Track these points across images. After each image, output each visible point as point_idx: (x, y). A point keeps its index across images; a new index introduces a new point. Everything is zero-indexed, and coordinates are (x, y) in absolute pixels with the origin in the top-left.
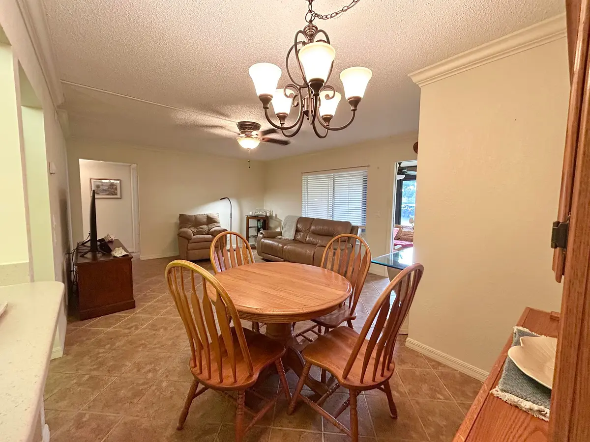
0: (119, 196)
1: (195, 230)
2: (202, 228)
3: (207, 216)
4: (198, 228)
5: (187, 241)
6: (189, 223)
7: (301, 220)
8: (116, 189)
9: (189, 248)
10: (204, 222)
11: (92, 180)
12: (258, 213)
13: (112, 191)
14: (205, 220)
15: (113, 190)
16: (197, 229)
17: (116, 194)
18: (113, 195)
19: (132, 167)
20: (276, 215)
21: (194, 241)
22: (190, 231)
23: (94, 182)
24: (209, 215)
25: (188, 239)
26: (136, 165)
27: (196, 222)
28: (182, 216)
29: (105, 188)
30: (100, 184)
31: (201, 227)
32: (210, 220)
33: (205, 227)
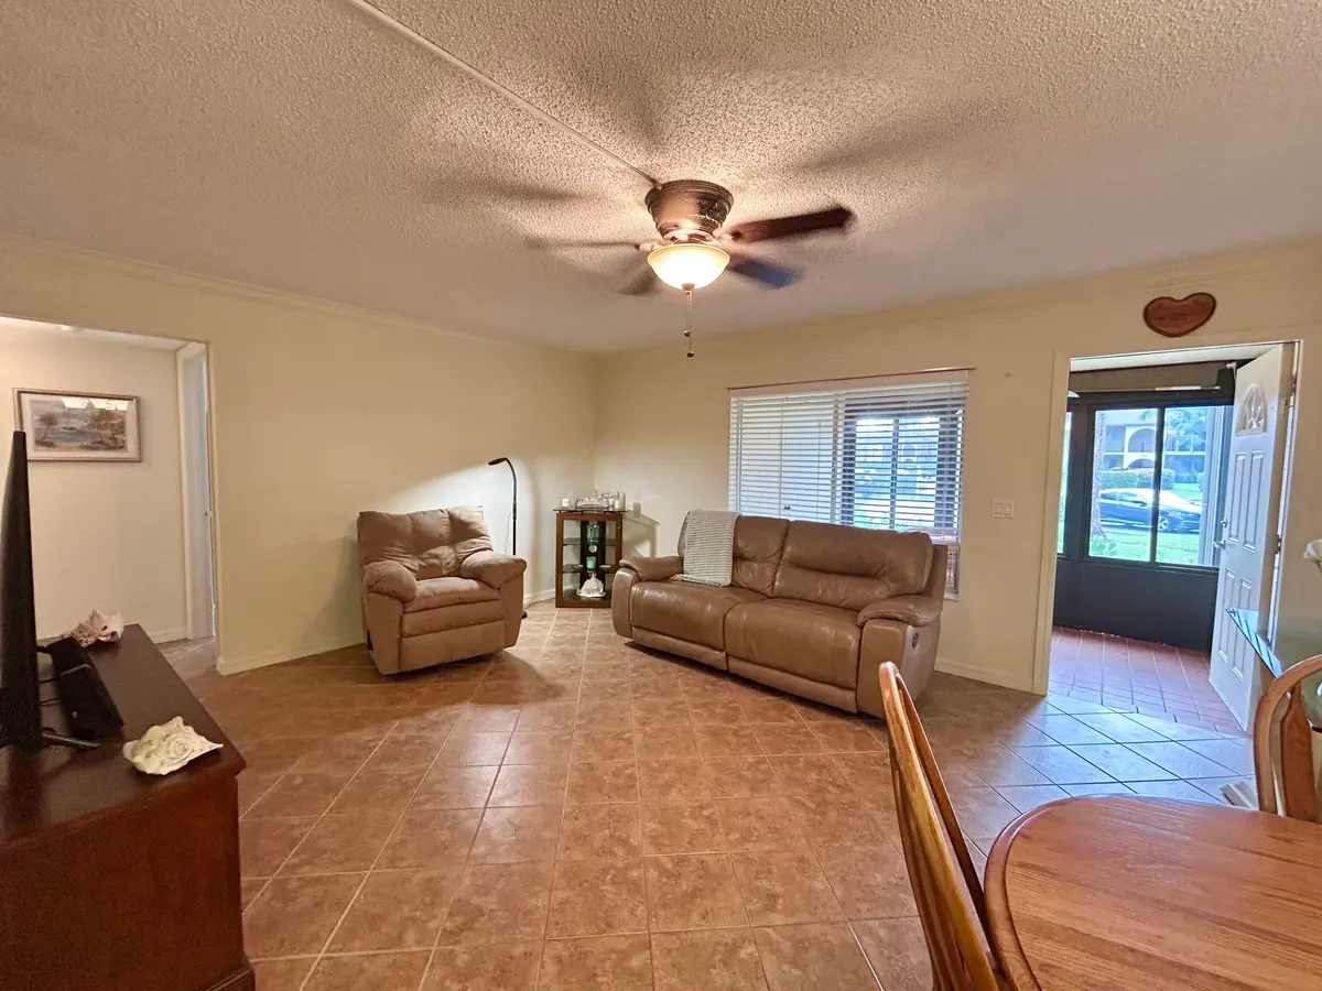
0: (131, 450)
1: (415, 564)
2: (436, 556)
3: (451, 517)
4: (425, 555)
5: (397, 605)
6: (394, 542)
7: (744, 525)
8: (121, 428)
9: (406, 629)
10: (441, 535)
11: (23, 395)
12: (586, 502)
13: (103, 435)
14: (444, 529)
15: (108, 432)
16: (422, 559)
17: (122, 447)
18: (109, 448)
19: (182, 354)
20: (637, 507)
21: (423, 604)
22: (400, 567)
23: (33, 402)
24: (457, 513)
25: (404, 598)
26: (203, 346)
27: (416, 537)
28: (367, 519)
29: (78, 424)
30: (58, 411)
31: (433, 551)
32: (461, 530)
33: (445, 552)
